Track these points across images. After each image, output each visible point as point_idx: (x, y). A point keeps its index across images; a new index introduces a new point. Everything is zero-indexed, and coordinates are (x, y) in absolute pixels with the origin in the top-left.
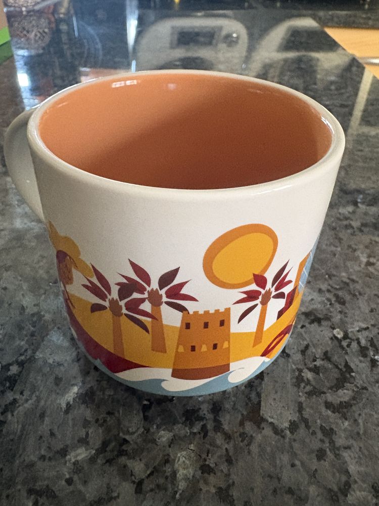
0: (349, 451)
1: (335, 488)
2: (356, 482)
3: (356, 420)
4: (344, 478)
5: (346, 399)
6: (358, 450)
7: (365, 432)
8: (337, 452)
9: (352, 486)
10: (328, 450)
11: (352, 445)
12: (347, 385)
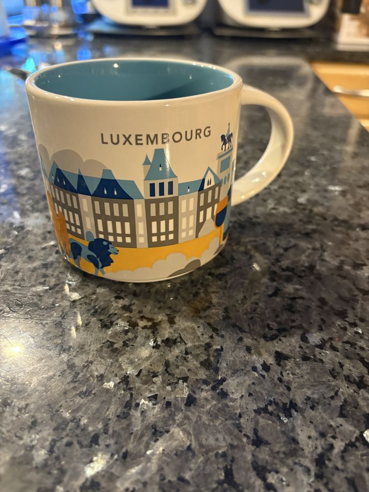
0: (216, 294)
1: (200, 308)
2: (214, 306)
3: (226, 282)
4: (207, 304)
5: (224, 272)
6: (222, 294)
7: (230, 287)
8: (207, 294)
9: (211, 308)
10: (202, 293)
11: (219, 292)
12: (228, 266)
